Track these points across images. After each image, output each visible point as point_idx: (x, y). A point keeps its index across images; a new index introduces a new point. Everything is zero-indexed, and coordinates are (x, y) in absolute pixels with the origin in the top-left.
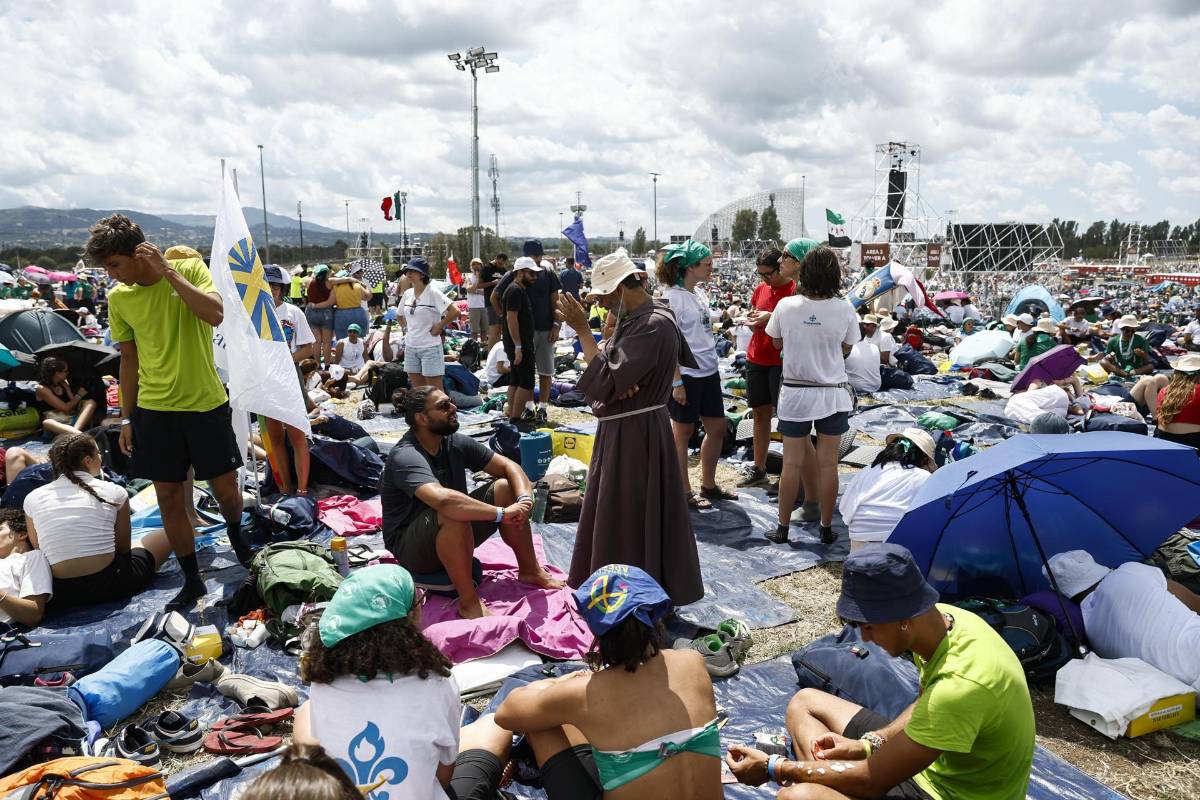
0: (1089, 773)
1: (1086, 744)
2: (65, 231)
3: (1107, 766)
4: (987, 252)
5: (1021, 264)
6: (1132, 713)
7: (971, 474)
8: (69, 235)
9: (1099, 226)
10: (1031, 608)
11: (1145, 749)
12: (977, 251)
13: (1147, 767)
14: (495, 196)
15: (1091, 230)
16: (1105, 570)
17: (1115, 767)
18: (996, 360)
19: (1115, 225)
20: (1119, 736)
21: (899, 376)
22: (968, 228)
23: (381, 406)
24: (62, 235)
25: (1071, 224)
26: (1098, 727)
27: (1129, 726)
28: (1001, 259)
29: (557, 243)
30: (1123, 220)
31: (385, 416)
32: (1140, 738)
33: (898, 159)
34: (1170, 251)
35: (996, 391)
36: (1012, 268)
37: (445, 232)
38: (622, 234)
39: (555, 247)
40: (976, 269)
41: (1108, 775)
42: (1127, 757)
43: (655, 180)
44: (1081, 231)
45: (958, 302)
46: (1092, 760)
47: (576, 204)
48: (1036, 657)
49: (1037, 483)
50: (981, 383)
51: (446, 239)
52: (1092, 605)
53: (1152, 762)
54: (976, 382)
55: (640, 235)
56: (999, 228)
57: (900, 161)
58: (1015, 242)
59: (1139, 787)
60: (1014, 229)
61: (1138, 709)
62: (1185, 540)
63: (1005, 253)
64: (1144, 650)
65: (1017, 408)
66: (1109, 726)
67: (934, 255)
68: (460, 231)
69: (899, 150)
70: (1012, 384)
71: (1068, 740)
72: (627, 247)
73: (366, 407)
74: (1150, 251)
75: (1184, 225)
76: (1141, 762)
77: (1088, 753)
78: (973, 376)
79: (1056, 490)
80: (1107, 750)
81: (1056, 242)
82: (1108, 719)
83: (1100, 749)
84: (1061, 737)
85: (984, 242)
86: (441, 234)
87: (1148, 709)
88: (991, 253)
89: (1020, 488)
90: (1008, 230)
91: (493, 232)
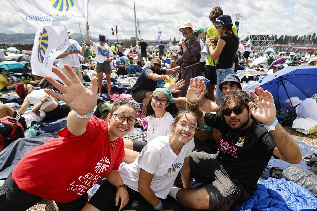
0: (302, 141)
1: (300, 136)
2: (29, 40)
3: (305, 140)
4: (257, 42)
5: (265, 45)
6: (311, 129)
7: (276, 76)
8: (30, 41)
9: (282, 36)
10: (286, 108)
11: (313, 136)
12: (255, 42)
13: (314, 139)
14: (139, 29)
15: (281, 37)
16: (301, 101)
17: (307, 140)
18: (263, 64)
19: (286, 36)
20: (308, 134)
21: (241, 67)
22: (253, 36)
23: (119, 76)
24: (28, 41)
25: (276, 36)
26: (303, 132)
27: (310, 131)
28: (261, 43)
29: (155, 42)
30: (288, 35)
31: (121, 78)
32: (311, 134)
33: (238, 18)
34: (298, 42)
35: (264, 70)
36: (263, 46)
37: (127, 39)
38: (170, 39)
39: (154, 42)
40: (254, 46)
41: (306, 141)
42: (309, 138)
43: (179, 24)
44: (278, 38)
45: (252, 52)
46: (302, 139)
47: (159, 31)
48: (287, 119)
49: (287, 81)
50: (261, 69)
51: (128, 41)
52: (298, 108)
53: (315, 138)
54: (259, 68)
55: (175, 39)
56: (260, 36)
57: (238, 19)
58: (264, 39)
59: (313, 143)
60: (264, 36)
61: (312, 128)
62: (316, 96)
63: (261, 42)
64: (311, 117)
65: (270, 73)
66: (306, 132)
67: (245, 43)
68: (131, 38)
69: (238, 16)
70: (268, 68)
71: (296, 135)
72: (172, 42)
73: (116, 76)
74: (293, 42)
75: (301, 36)
76: (313, 138)
77: (301, 137)
78: (258, 67)
79: (291, 83)
80: (305, 137)
81: (273, 39)
82: (306, 130)
83: (303, 137)
84: (294, 135)
85: (257, 40)
86: (126, 40)
87: (314, 128)
88: (258, 42)
89: (284, 82)
90: (262, 37)
91: (139, 39)
